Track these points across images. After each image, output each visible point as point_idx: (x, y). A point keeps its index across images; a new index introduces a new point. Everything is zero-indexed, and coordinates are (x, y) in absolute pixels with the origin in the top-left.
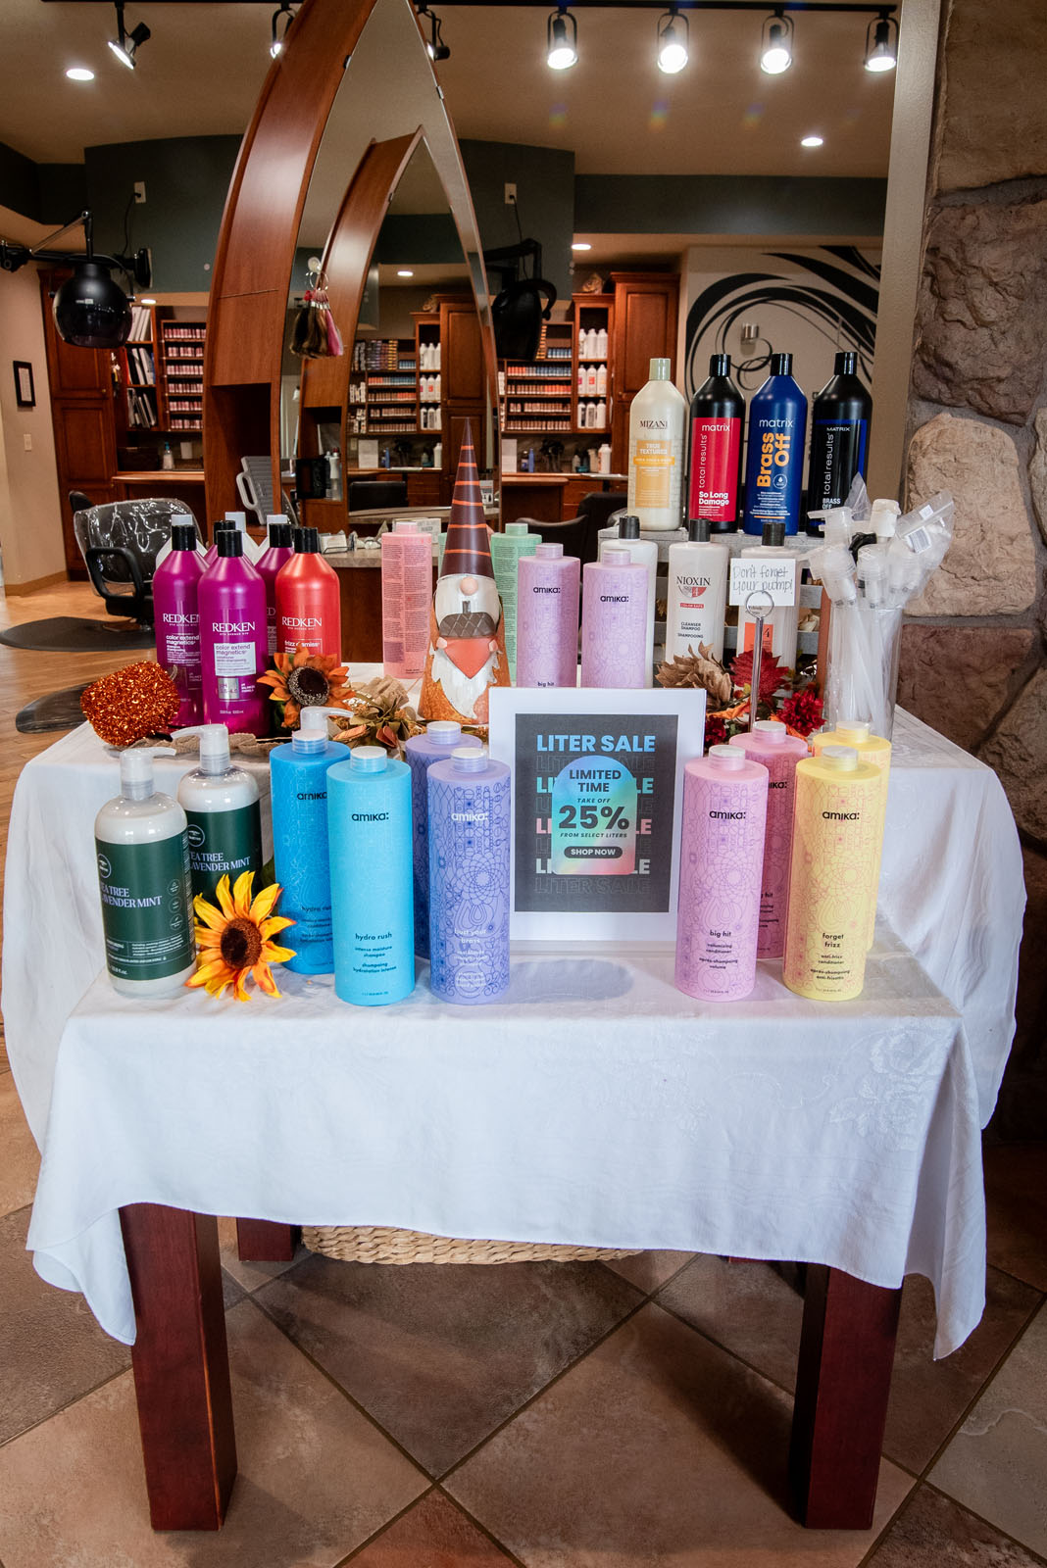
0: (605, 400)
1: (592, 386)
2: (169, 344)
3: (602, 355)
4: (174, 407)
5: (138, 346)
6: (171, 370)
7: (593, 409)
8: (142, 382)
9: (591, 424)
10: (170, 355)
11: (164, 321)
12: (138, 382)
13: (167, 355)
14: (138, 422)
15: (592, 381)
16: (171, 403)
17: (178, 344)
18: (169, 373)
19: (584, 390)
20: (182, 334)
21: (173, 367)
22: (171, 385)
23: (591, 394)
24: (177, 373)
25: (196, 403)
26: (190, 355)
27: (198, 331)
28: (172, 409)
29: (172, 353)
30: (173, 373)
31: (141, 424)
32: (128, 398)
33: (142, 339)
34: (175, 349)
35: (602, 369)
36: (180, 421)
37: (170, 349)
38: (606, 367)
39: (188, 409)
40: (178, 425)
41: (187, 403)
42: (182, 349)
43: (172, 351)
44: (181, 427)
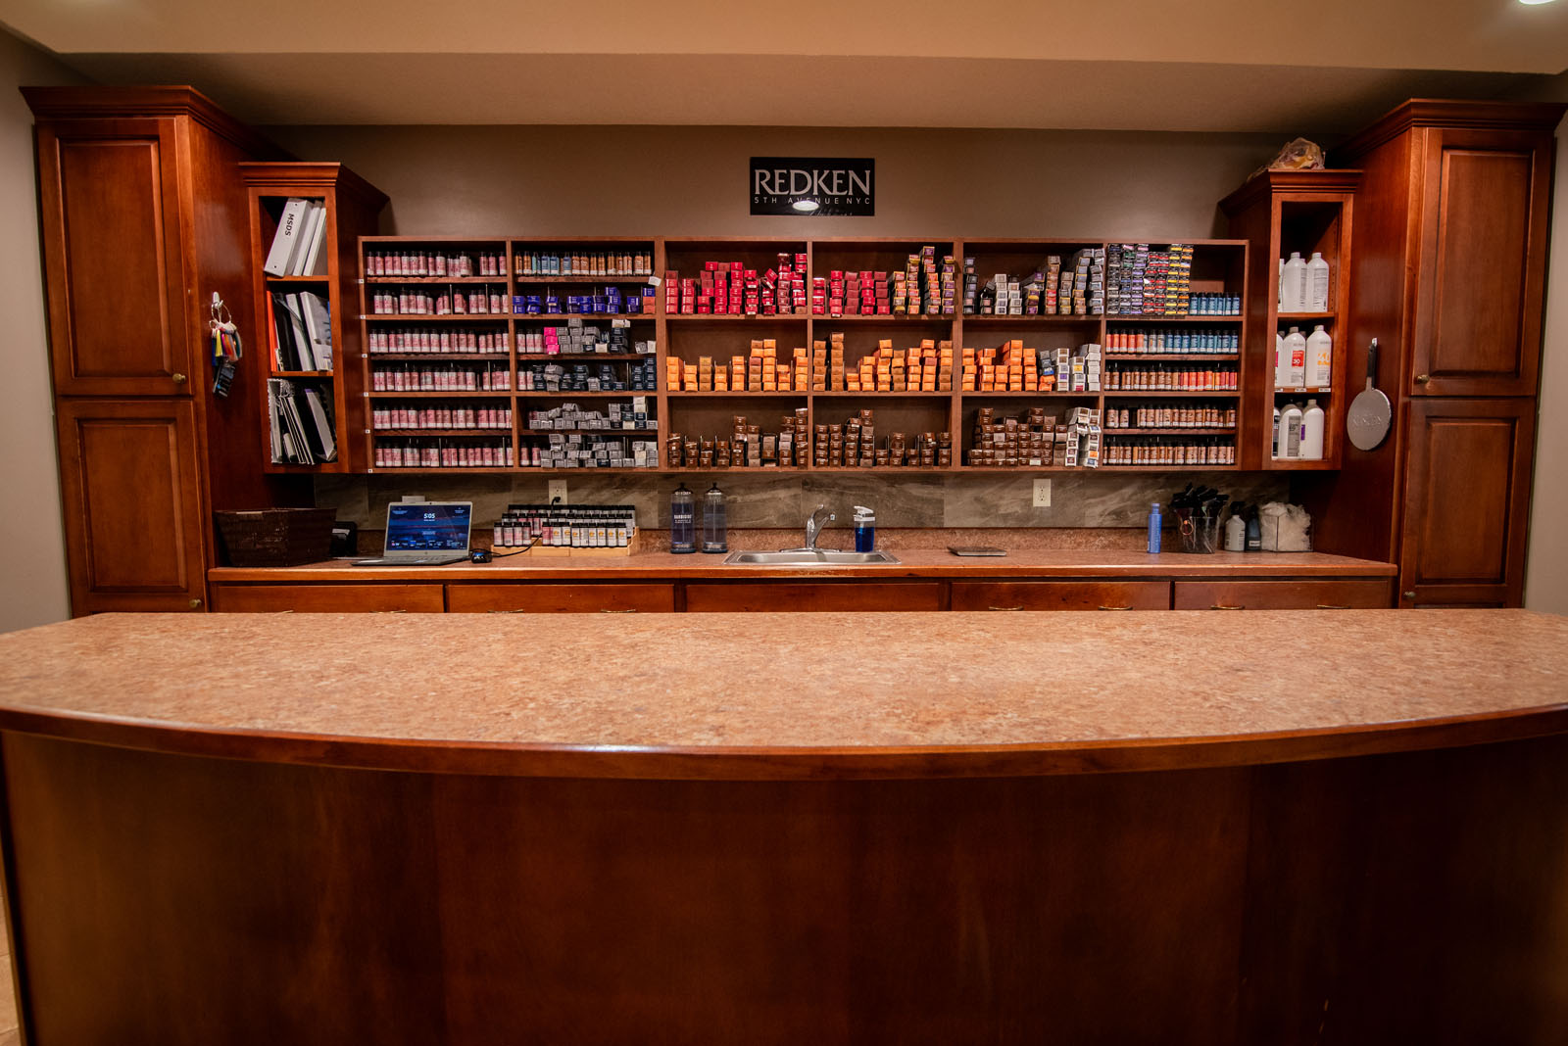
0: (1322, 400)
1: (1300, 370)
2: (374, 289)
3: (1318, 306)
4: (383, 420)
5: (297, 287)
6: (378, 344)
7: (1298, 418)
8: (306, 367)
9: (1294, 450)
10: (378, 311)
11: (363, 239)
12: (298, 366)
13: (371, 310)
14: (290, 453)
15: (1300, 359)
16: (377, 414)
17: (395, 290)
18: (374, 349)
19: (1285, 377)
20: (405, 268)
21: (383, 337)
22: (379, 376)
23: (1298, 386)
24: (393, 349)
25: (431, 412)
26: (421, 311)
27: (440, 259)
28: (378, 426)
29: (384, 307)
30: (384, 349)
31: (294, 458)
32: (271, 399)
33: (308, 273)
34: (388, 298)
35: (1320, 334)
36: (397, 451)
37: (377, 298)
38: (1327, 330)
39: (413, 425)
40: (391, 460)
41: (412, 413)
42: (403, 298)
43: (383, 303)
44: (398, 463)
